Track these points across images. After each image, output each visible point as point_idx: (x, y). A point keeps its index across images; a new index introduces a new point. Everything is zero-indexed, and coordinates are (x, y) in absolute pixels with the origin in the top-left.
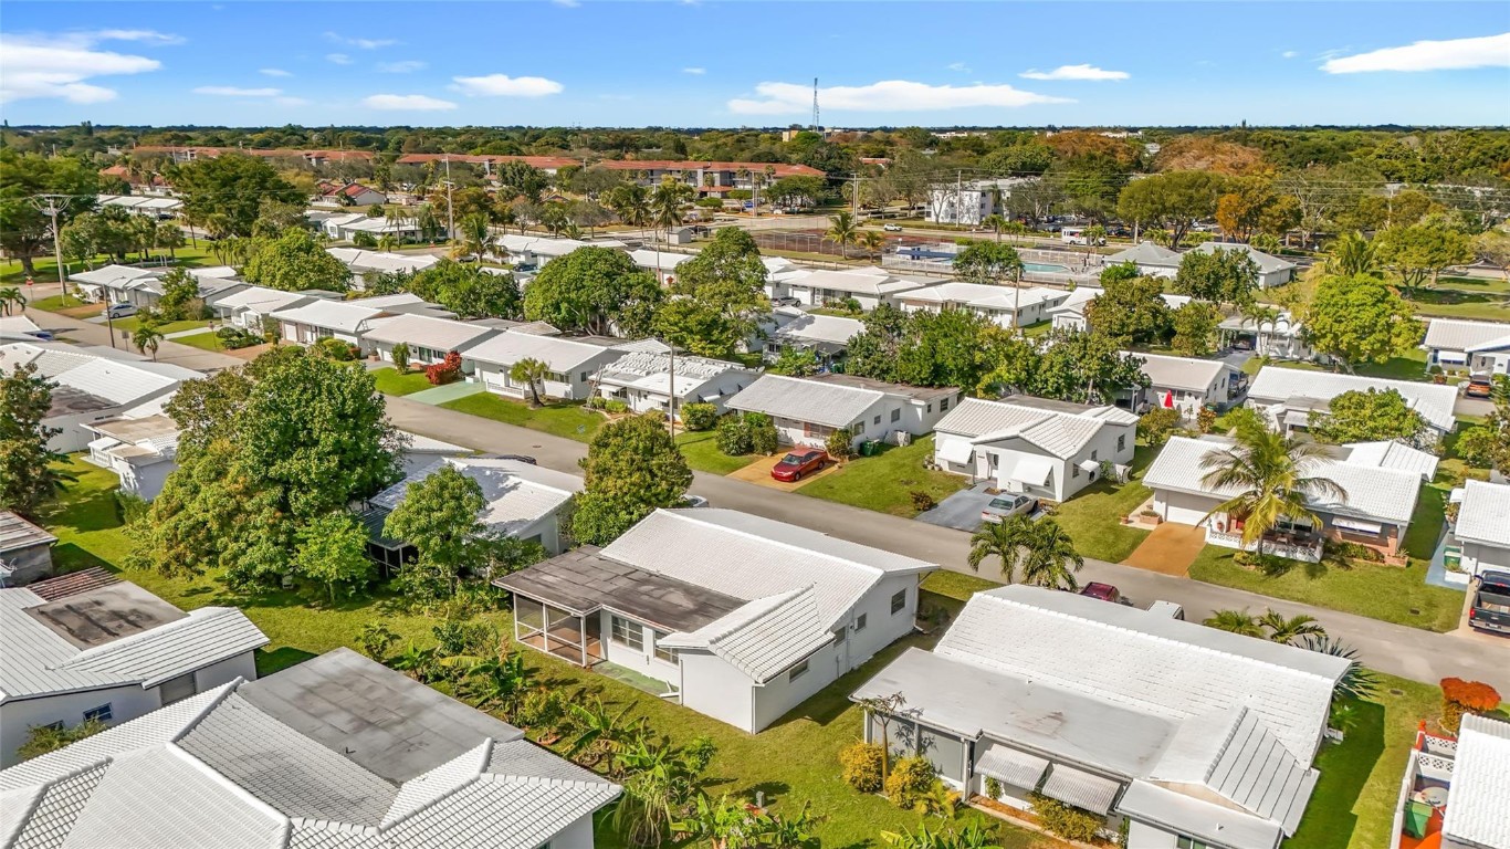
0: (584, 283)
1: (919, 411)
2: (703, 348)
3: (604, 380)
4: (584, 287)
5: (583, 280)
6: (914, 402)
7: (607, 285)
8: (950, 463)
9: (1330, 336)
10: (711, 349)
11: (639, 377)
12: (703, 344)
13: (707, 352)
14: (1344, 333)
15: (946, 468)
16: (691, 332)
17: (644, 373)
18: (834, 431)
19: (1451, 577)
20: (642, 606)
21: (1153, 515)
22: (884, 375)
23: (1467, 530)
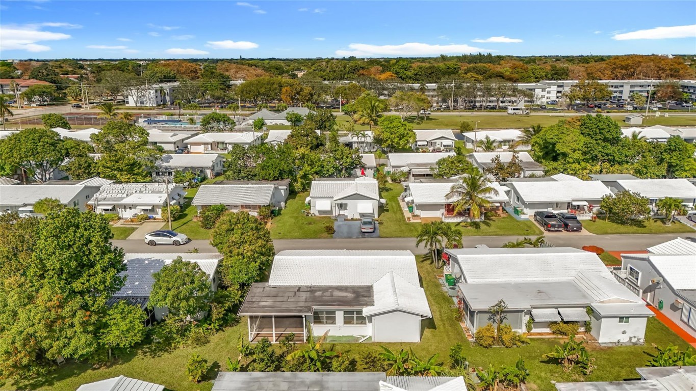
0: (38, 150)
1: (283, 192)
2: (129, 178)
3: (99, 203)
4: (38, 153)
5: (37, 149)
6: (280, 188)
7: (54, 150)
8: (319, 211)
9: (389, 140)
10: (133, 178)
11: (124, 198)
12: (129, 176)
13: (132, 180)
14: (394, 138)
15: (317, 214)
16: (121, 170)
17: (125, 195)
18: (260, 207)
19: (523, 217)
20: (331, 302)
21: (417, 216)
22: (254, 178)
23: (527, 199)
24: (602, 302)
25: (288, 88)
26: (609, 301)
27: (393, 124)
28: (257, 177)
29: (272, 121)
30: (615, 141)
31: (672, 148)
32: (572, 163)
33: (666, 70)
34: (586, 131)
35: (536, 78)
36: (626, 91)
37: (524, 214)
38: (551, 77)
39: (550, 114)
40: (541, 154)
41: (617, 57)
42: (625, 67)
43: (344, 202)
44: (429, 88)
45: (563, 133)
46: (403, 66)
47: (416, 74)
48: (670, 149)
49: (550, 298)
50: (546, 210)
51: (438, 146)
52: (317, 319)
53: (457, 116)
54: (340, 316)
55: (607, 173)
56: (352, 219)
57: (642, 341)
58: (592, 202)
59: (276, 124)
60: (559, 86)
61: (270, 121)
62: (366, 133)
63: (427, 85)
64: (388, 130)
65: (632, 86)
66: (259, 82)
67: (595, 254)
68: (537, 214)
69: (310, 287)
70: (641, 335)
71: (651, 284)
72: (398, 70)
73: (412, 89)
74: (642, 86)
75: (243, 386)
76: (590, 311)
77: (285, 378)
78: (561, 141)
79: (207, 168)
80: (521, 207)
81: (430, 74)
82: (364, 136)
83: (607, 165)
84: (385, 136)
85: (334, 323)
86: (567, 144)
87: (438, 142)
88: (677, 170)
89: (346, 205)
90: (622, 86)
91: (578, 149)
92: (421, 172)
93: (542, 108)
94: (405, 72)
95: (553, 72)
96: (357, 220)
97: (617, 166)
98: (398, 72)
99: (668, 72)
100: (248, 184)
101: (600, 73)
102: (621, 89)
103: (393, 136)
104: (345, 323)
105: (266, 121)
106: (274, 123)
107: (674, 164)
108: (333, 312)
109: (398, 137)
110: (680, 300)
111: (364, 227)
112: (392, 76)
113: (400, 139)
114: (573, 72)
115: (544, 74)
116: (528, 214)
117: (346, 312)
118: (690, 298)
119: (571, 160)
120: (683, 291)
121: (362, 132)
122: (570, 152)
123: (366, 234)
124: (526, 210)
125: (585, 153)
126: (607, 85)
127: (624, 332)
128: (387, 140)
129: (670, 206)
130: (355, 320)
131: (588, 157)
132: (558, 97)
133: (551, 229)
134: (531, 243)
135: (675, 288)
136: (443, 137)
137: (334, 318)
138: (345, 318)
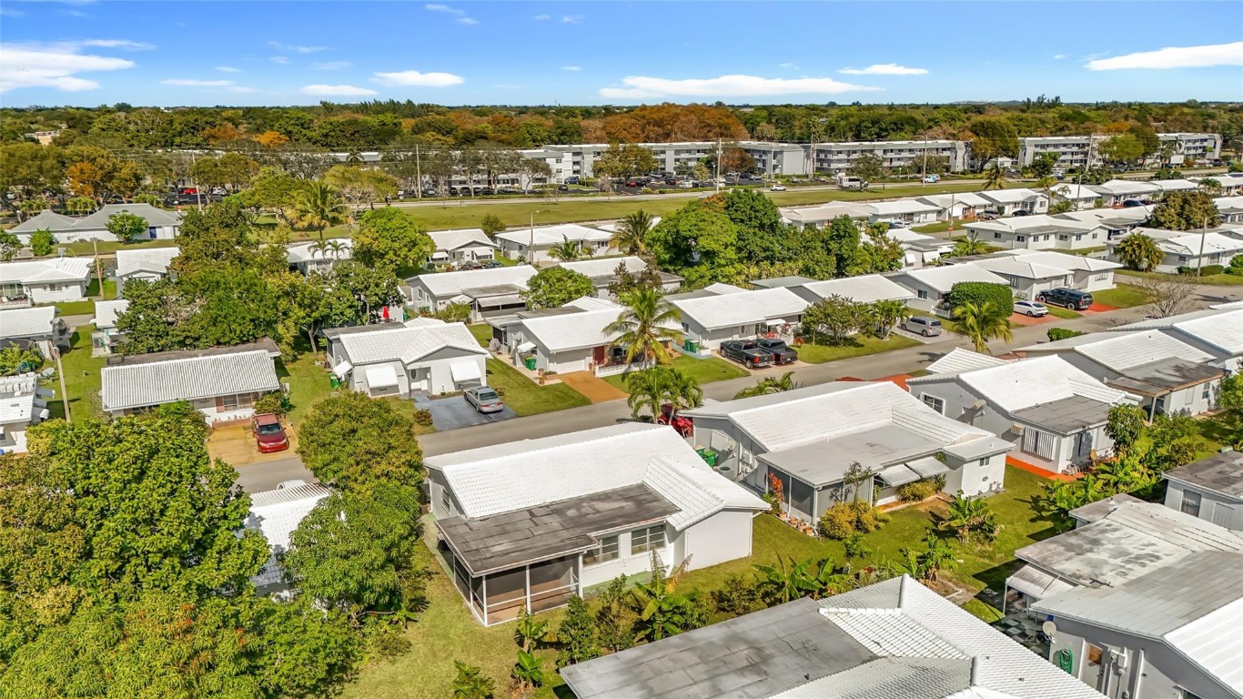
8: (372, 389)
18: (256, 395)
19: (704, 353)
20: (610, 519)
21: (551, 373)
22: (196, 343)
23: (709, 324)
24: (954, 443)
25: (86, 166)
26: (961, 440)
27: (394, 221)
28: (203, 340)
29: (71, 234)
30: (773, 227)
31: (842, 233)
32: (724, 266)
33: (713, 127)
34: (739, 215)
35: (534, 141)
36: (670, 157)
37: (703, 348)
38: (557, 139)
39: (587, 199)
40: (667, 257)
41: (644, 108)
42: (659, 124)
43: (424, 364)
44: (366, 160)
45: (704, 221)
46: (298, 118)
47: (326, 136)
48: (838, 236)
49: (892, 451)
50: (730, 339)
51: (468, 259)
52: (591, 557)
53: (438, 207)
54: (625, 541)
55: (767, 277)
56: (443, 394)
57: (1001, 486)
58: (788, 318)
59: (82, 241)
60: (575, 154)
61: (67, 234)
62: (340, 241)
63: (363, 154)
64: (385, 233)
65: (678, 152)
66: (11, 155)
67: (891, 382)
68: (723, 346)
69: (547, 506)
70: (1000, 478)
71: (963, 412)
72: (290, 128)
73: (336, 161)
74: (689, 151)
75: (626, 677)
76: (942, 456)
77: (677, 646)
78: (702, 232)
79: (42, 338)
80: (695, 338)
81: (352, 135)
82: (337, 248)
83: (765, 264)
84: (382, 245)
85: (615, 556)
86: (716, 238)
87: (467, 251)
88: (848, 265)
89: (428, 370)
90: (664, 152)
91: (731, 244)
92: (495, 301)
93: (562, 190)
94: (304, 131)
95: (559, 131)
96: (451, 395)
97: (778, 264)
98: (290, 132)
99: (717, 130)
100: (196, 356)
101: (625, 132)
102: (662, 156)
103: (396, 245)
104: (634, 552)
105: (56, 235)
106: (77, 239)
107: (846, 256)
108: (614, 538)
109: (406, 246)
110: (1017, 425)
111: (487, 402)
112: (280, 139)
113: (410, 251)
114: (587, 130)
115: (546, 134)
116: (710, 348)
117: (635, 533)
118: (1035, 419)
119: (723, 262)
120: (1018, 411)
121: (331, 241)
122: (722, 249)
123: (491, 415)
124: (705, 343)
125: (739, 250)
126: (649, 150)
127: (985, 479)
128: (387, 253)
129: (891, 310)
130: (648, 544)
131: (743, 254)
132: (574, 172)
133: (761, 365)
134: (777, 385)
135: (1009, 408)
136: (474, 242)
137: (616, 547)
138: (634, 543)
